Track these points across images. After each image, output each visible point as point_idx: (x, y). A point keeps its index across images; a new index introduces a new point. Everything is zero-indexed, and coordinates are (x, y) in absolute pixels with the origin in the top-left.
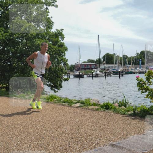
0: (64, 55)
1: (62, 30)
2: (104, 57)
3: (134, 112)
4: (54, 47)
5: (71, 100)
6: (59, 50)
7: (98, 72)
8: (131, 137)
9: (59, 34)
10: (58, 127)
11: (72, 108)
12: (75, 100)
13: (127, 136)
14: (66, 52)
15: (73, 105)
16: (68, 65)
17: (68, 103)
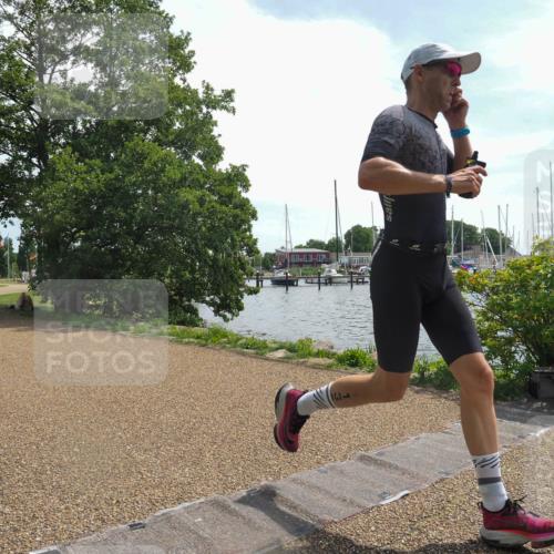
0: (249, 229)
1: (244, 167)
2: (348, 235)
3: (422, 374)
4: (224, 207)
5: (265, 342)
6: (235, 217)
7: (334, 273)
8: (413, 438)
9: (238, 177)
10: (229, 409)
11: (267, 362)
12: (275, 343)
13: (402, 435)
14: (253, 222)
15: (269, 355)
16: (258, 252)
17: (257, 348)
